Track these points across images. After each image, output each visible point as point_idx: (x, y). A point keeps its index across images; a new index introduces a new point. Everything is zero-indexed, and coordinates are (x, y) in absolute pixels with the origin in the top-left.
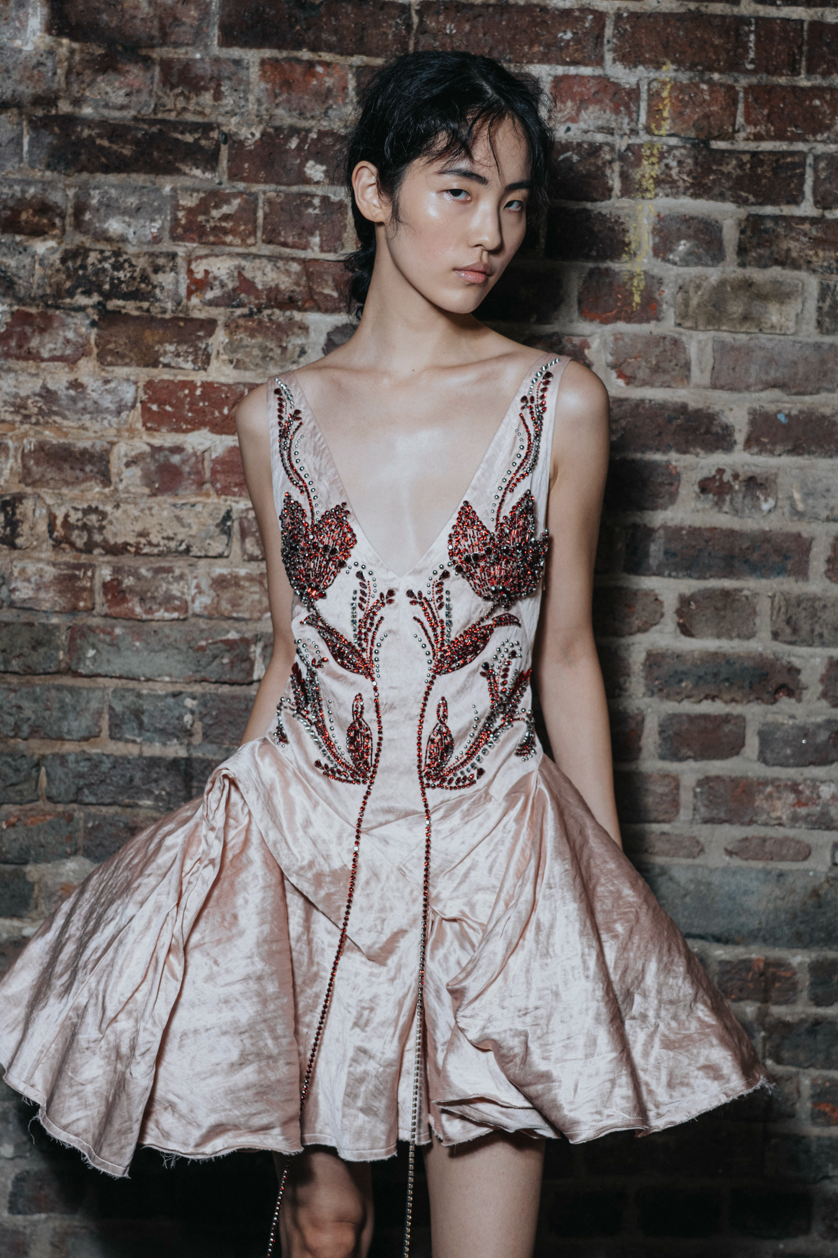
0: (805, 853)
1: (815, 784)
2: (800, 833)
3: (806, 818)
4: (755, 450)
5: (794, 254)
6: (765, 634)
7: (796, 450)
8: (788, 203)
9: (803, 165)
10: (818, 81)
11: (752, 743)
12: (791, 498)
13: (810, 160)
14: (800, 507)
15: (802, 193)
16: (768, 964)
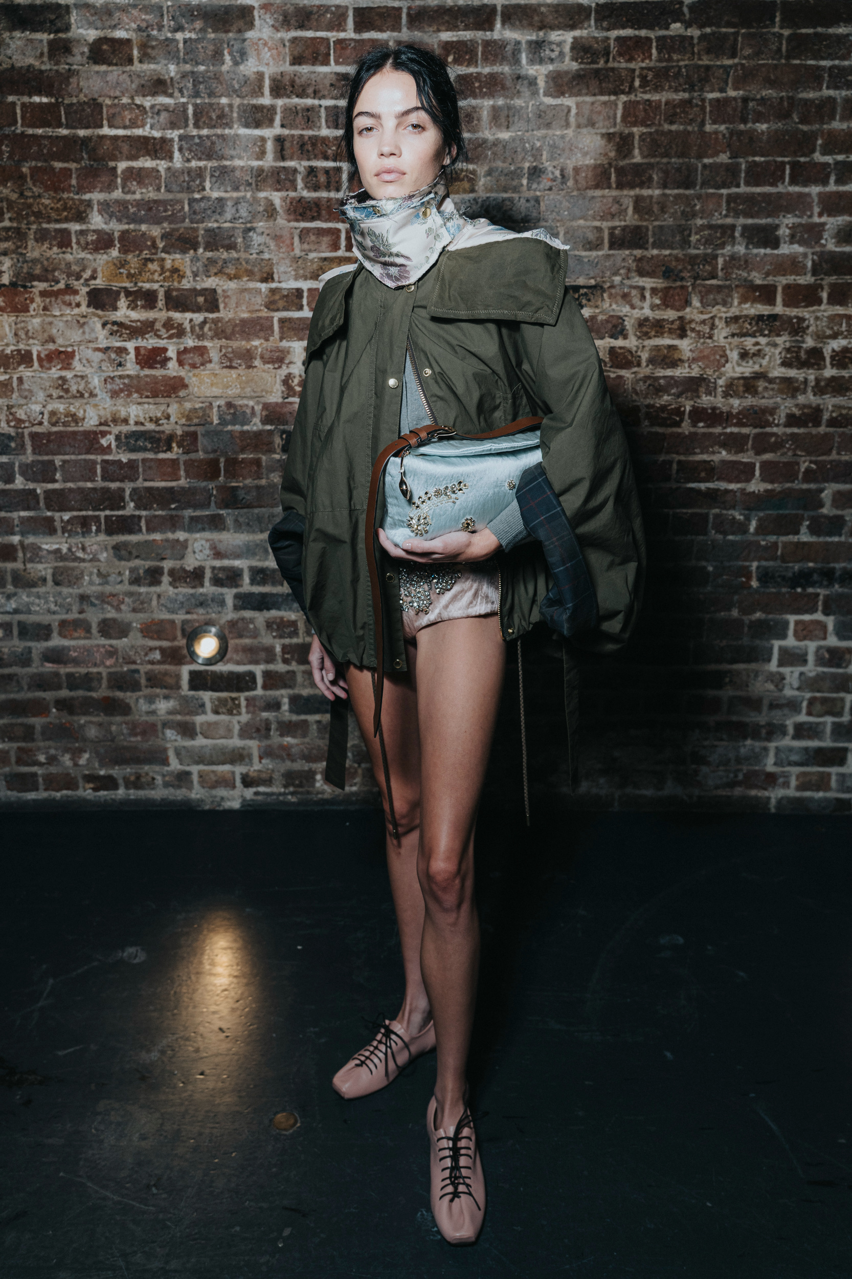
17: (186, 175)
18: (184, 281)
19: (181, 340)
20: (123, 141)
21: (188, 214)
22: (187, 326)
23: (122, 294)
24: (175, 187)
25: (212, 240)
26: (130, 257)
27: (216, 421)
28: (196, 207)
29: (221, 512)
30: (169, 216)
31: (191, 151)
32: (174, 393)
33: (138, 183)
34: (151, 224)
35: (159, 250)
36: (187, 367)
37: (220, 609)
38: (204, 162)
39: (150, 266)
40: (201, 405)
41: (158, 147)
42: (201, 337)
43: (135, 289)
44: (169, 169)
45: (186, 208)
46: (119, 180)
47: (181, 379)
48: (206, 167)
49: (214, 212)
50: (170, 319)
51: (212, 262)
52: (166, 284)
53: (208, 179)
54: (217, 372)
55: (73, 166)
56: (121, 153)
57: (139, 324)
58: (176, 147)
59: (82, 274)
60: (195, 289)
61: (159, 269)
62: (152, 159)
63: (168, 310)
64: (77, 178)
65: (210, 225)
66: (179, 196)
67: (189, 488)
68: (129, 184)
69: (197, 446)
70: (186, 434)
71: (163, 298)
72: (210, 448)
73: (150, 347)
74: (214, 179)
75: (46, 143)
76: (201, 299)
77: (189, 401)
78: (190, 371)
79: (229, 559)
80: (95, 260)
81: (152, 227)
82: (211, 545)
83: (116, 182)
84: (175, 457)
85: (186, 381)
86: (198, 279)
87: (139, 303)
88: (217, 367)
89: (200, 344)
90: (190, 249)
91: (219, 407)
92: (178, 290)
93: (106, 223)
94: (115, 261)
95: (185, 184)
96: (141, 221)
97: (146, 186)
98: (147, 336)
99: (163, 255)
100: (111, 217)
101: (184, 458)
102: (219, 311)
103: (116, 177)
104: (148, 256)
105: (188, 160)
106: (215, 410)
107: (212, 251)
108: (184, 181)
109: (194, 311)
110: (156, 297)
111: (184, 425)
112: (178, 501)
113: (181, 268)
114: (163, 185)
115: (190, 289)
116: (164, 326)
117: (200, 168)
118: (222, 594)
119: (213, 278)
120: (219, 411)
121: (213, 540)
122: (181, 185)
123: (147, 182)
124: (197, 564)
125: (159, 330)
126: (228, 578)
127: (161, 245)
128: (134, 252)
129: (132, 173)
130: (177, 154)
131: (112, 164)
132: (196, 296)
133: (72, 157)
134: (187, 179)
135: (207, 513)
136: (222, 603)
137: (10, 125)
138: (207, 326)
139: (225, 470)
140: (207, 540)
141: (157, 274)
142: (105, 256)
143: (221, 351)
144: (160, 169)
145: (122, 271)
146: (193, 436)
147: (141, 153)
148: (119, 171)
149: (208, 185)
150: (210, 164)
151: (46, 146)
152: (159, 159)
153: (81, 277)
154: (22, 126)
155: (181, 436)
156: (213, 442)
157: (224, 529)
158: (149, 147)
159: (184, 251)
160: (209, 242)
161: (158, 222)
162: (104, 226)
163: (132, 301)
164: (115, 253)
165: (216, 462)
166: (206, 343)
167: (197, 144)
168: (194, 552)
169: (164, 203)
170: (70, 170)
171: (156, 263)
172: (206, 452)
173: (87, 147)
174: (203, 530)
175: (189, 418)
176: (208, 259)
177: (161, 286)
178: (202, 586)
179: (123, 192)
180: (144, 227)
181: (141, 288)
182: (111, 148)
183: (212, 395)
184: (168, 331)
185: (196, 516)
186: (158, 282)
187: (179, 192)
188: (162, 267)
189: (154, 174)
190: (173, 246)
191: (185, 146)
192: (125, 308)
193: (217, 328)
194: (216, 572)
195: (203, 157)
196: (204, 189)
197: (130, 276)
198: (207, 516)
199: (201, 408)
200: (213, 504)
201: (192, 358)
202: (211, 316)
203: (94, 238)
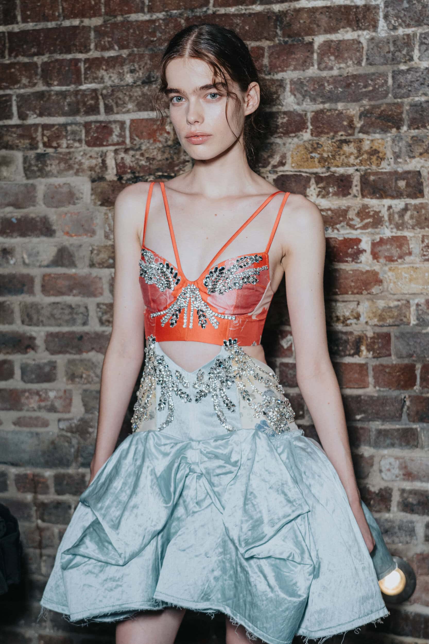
0: (45, 424)
1: (46, 391)
2: (44, 414)
3: (45, 408)
4: (5, 236)
5: (10, 143)
6: (19, 322)
7: (23, 235)
8: (6, 119)
9: (10, 100)
10: (13, 60)
11: (18, 372)
12: (23, 258)
13: (14, 98)
14: (27, 261)
15: (12, 114)
16: (34, 475)
17: (391, 45)
18: (384, 164)
19: (377, 230)
20: (321, 13)
21: (391, 89)
22: (385, 213)
23: (313, 181)
24: (378, 59)
25: (418, 116)
26: (323, 139)
27: (413, 321)
28: (402, 79)
29: (414, 426)
30: (370, 92)
31: (398, 17)
32: (366, 289)
33: (336, 57)
34: (348, 102)
35: (357, 131)
36: (382, 260)
37: (408, 539)
38: (413, 29)
39: (345, 148)
40: (396, 303)
41: (360, 16)
42: (399, 226)
43: (327, 174)
44: (372, 39)
45: (390, 81)
46: (315, 56)
47: (375, 274)
48: (415, 35)
49: (422, 84)
50: (365, 206)
51: (416, 140)
52: (363, 168)
53: (417, 47)
54: (418, 266)
55: (266, 44)
56: (318, 26)
57: (329, 212)
58: (381, 14)
59: (270, 160)
60: (396, 172)
61: (355, 151)
62: (354, 30)
63: (363, 196)
64: (269, 57)
65: (417, 99)
66: (382, 69)
67: (378, 397)
68: (326, 59)
69: (389, 350)
70: (379, 336)
71: (359, 184)
72: (404, 353)
73: (341, 238)
74: (424, 47)
75: (239, 21)
76: (402, 184)
77: (383, 298)
78: (386, 265)
79: (422, 481)
80: (284, 144)
81: (349, 105)
82: (401, 464)
83: (312, 58)
84: (363, 362)
85: (381, 276)
86: (399, 160)
87: (331, 190)
88: (418, 260)
89: (399, 234)
90: (392, 128)
91: (418, 305)
92: (376, 174)
93: (298, 104)
94: (306, 144)
95: (390, 55)
96: (338, 99)
97: (345, 60)
98: (338, 226)
99: (361, 136)
100: (304, 96)
101: (374, 363)
102: (423, 196)
103: (312, 53)
104: (343, 138)
105: (395, 28)
106: (413, 308)
107: (418, 128)
108: (389, 52)
109: (393, 197)
110: (351, 182)
111: (375, 325)
112: (364, 412)
113: (381, 149)
114: (365, 57)
115: (390, 173)
116: (358, 214)
117: (408, 35)
118: (412, 522)
119: (417, 159)
120: (417, 310)
121: (403, 458)
122: (385, 56)
123: (346, 55)
124: (383, 485)
125: (352, 220)
126: (419, 503)
127: (358, 125)
128: (328, 133)
129: (330, 47)
130: (382, 23)
131: (308, 39)
132: (397, 180)
133: (265, 35)
134: (392, 49)
135: (398, 427)
136: (411, 532)
137: (201, 6)
138: (409, 213)
139: (421, 378)
140: (397, 458)
141: (352, 157)
142: (296, 140)
143: (423, 241)
144: (362, 40)
145: (313, 155)
146: (386, 337)
147: (342, 24)
148: (316, 46)
149: (416, 54)
150: (419, 31)
151: (238, 25)
152: (361, 29)
153: (269, 163)
154: (214, 6)
155: (371, 338)
156: (408, 345)
157: (417, 447)
158: (351, 17)
159: (385, 130)
160: (414, 119)
161: (356, 99)
162: (296, 107)
163: (324, 188)
164: (306, 135)
165: (412, 368)
166: (407, 233)
167: (405, 10)
168: (381, 471)
169: (364, 77)
170: (262, 49)
171: (352, 145)
172: (400, 357)
173: (281, 22)
174: (393, 445)
175: (382, 318)
176: (413, 137)
177: (357, 170)
178: (388, 510)
179: (319, 69)
180: (340, 106)
181: (335, 172)
182: (308, 22)
183: (410, 292)
184: (362, 220)
185: (385, 430)
186: (354, 165)
187: (383, 64)
188: (359, 150)
189: (355, 46)
190: (372, 125)
191: (392, 12)
192: (315, 196)
193: (420, 216)
194: (405, 495)
195: (412, 23)
196: (411, 59)
197: (322, 160)
198: (398, 430)
199: (397, 307)
200: (404, 416)
201: (388, 250)
202: (413, 202)
203: (285, 120)
